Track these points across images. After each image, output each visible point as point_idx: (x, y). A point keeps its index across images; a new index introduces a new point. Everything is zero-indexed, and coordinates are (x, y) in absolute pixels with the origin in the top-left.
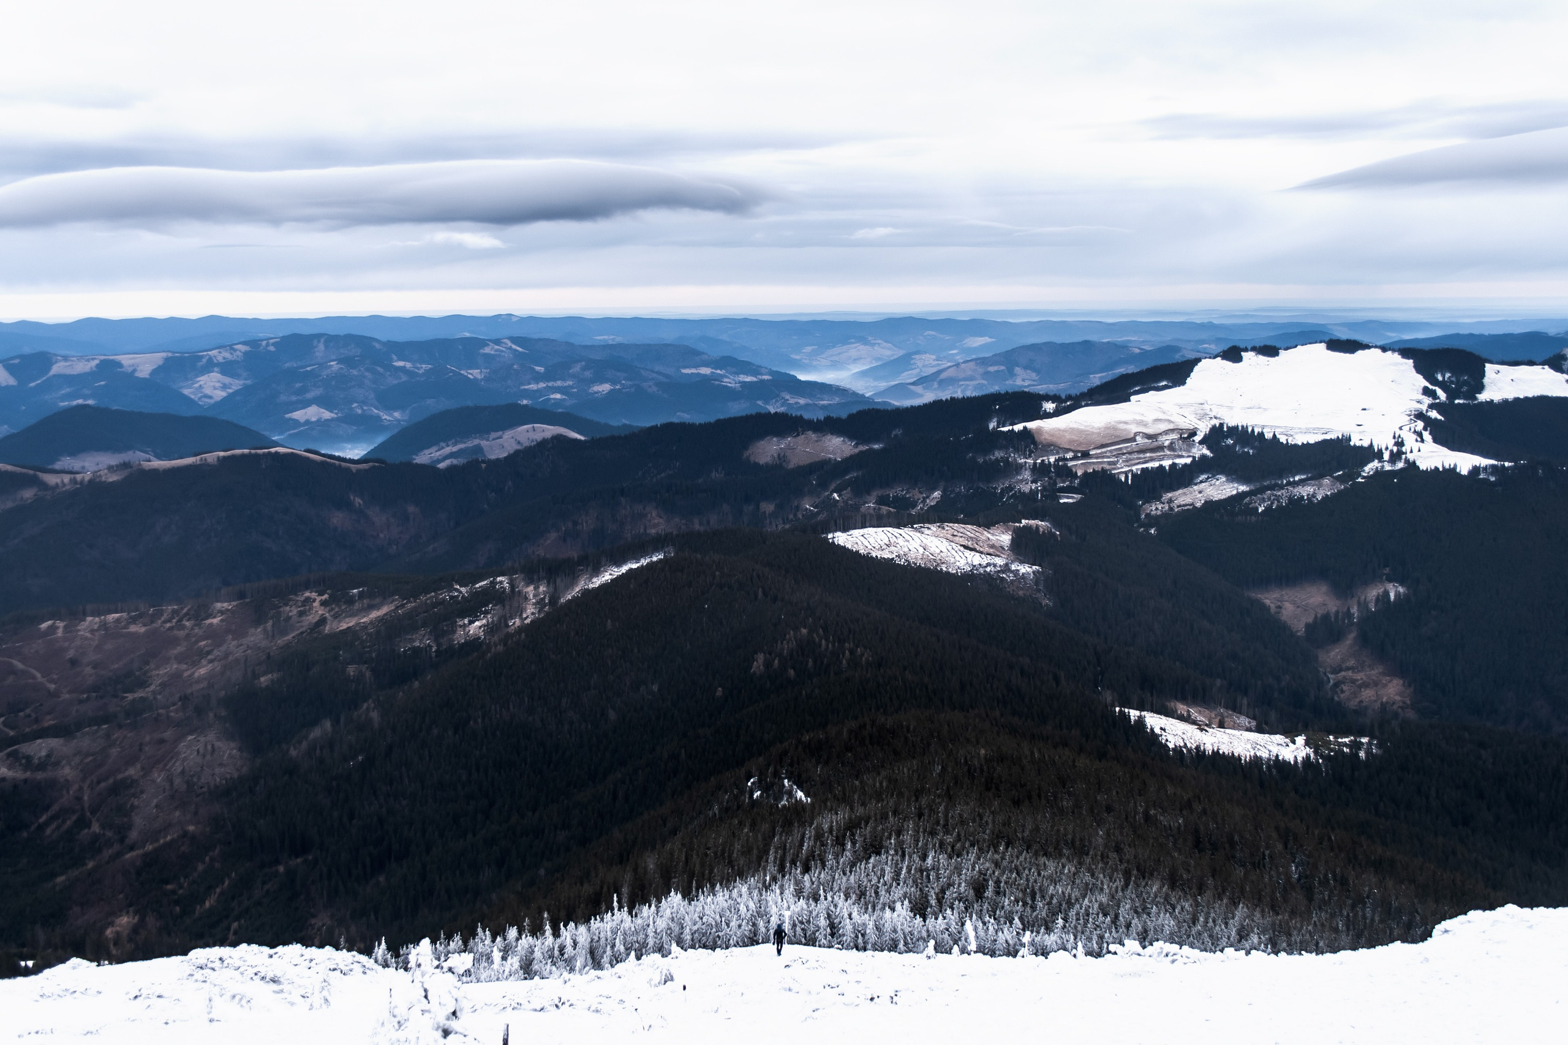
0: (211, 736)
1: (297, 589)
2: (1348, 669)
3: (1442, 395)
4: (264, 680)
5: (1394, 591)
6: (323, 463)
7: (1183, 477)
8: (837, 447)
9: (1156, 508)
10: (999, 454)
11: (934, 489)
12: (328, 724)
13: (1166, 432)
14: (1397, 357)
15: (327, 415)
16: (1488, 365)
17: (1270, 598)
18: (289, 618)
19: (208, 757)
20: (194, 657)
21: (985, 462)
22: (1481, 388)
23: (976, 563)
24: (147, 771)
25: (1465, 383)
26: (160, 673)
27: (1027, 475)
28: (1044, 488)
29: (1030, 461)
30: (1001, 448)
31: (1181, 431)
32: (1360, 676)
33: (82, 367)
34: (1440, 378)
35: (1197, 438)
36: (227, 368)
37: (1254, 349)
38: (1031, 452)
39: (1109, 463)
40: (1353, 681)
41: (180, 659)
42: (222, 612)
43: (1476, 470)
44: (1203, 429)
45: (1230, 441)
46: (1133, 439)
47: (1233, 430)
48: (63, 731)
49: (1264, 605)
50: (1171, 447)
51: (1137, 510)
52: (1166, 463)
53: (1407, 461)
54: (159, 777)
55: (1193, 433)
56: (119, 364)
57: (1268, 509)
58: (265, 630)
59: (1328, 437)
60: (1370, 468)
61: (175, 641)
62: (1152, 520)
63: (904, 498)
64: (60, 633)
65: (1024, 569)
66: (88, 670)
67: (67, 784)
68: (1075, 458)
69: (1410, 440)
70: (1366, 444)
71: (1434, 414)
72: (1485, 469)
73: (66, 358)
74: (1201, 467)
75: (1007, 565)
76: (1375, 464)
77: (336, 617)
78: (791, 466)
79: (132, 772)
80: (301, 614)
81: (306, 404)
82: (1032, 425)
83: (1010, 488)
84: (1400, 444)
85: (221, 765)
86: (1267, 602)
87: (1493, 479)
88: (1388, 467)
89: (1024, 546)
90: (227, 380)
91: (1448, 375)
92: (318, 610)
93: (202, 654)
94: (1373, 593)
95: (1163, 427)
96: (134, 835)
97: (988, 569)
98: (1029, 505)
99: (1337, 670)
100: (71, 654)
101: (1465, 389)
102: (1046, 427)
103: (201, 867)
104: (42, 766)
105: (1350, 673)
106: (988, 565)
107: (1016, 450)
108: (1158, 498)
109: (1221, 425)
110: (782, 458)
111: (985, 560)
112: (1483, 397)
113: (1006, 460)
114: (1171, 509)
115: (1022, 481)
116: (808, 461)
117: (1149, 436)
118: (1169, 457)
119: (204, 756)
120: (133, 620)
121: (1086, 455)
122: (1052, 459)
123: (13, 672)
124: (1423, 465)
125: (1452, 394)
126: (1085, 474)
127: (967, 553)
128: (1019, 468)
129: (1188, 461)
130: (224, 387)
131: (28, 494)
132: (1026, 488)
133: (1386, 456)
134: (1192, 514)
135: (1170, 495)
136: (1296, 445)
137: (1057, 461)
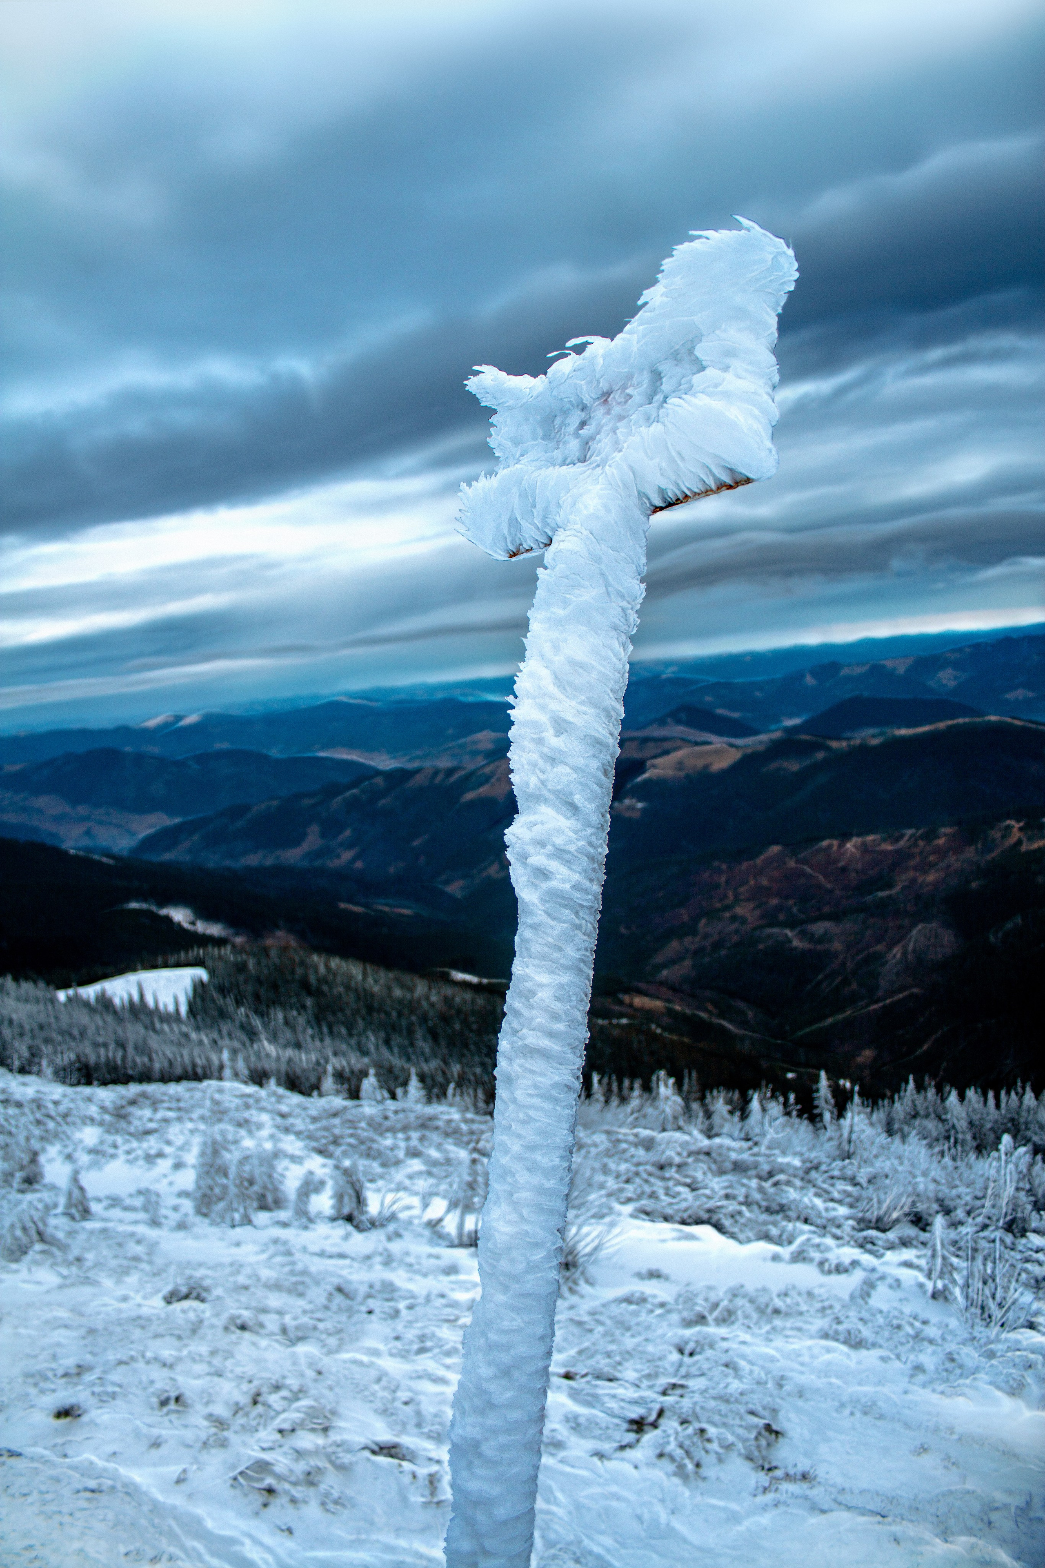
0: (934, 925)
1: (1000, 818)
4: (974, 885)
6: (1024, 728)
12: (1019, 920)
15: (1030, 694)
18: (994, 840)
19: (933, 940)
20: (925, 867)
24: (890, 948)
26: (902, 880)
33: (859, 670)
36: (957, 665)
41: (915, 868)
42: (945, 835)
48: (835, 917)
54: (897, 951)
56: (884, 667)
58: (977, 849)
61: (911, 856)
64: (835, 848)
66: (853, 875)
67: (836, 954)
73: (849, 665)
77: (1030, 839)
79: (879, 947)
80: (1004, 837)
81: (1014, 688)
85: (942, 946)
90: (957, 673)
92: (1016, 835)
93: (931, 865)
96: (880, 993)
100: (841, 864)
103: (921, 1020)
104: (820, 941)
119: (929, 939)
120: (884, 840)
123: (805, 874)
130: (956, 678)
131: (820, 755)
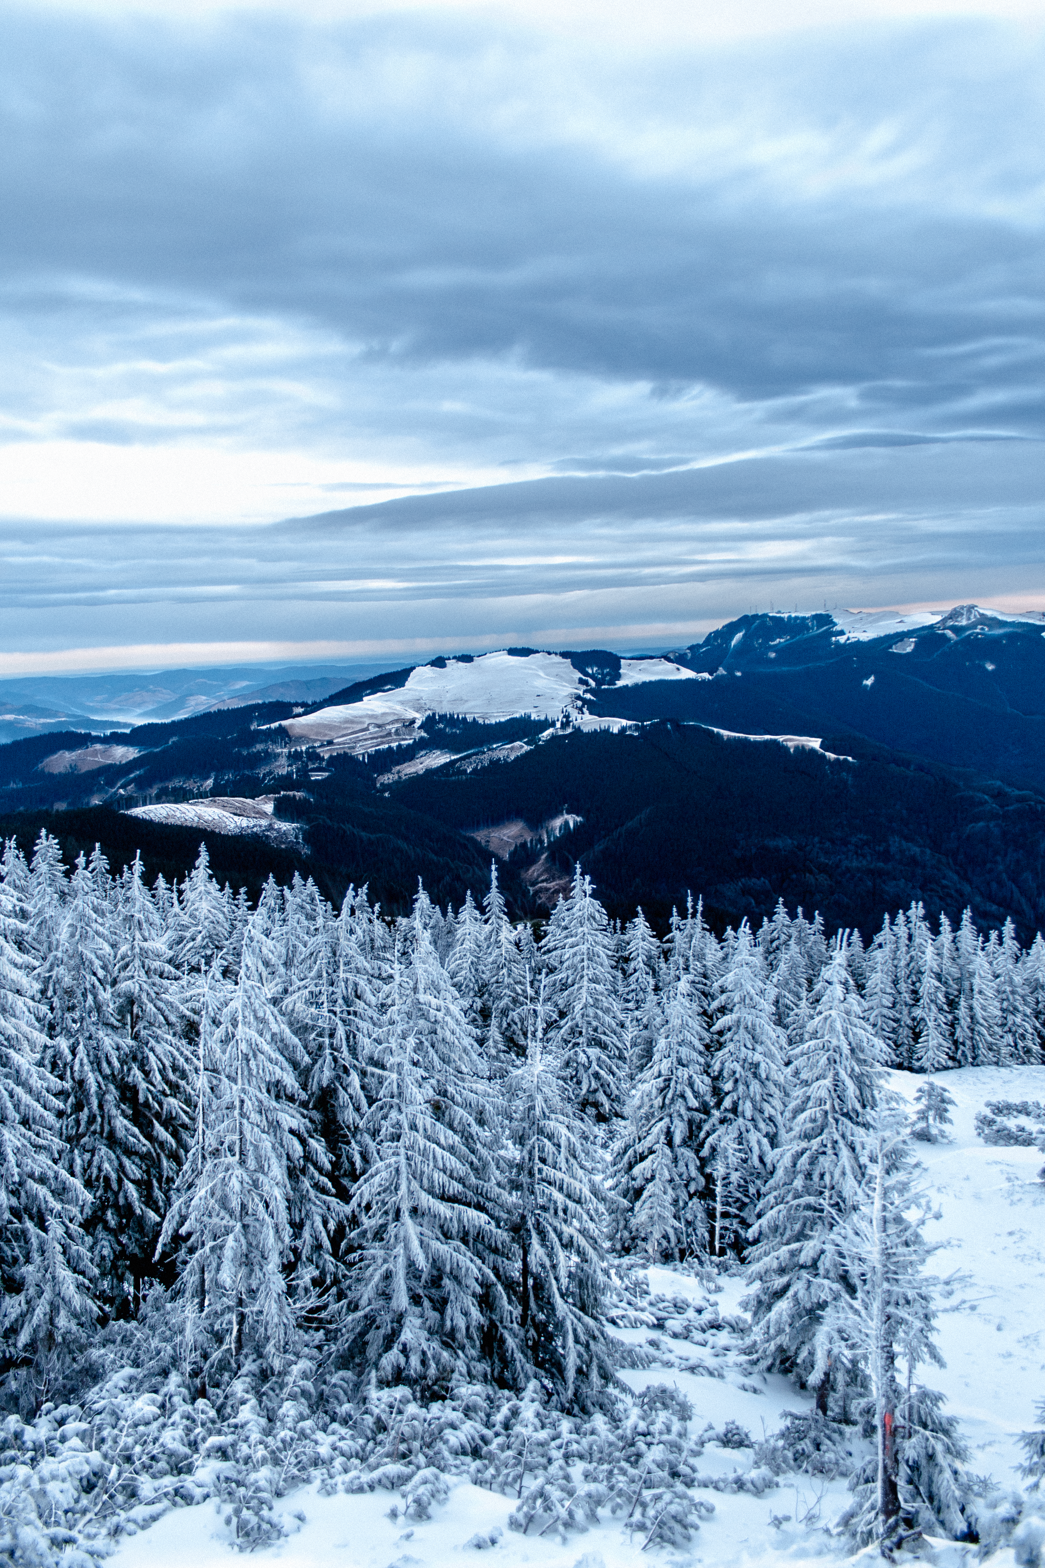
2: (543, 881)
3: (593, 683)
5: (572, 820)
7: (407, 754)
8: (123, 754)
9: (387, 778)
10: (260, 747)
11: (208, 778)
13: (392, 722)
14: (559, 659)
16: (622, 661)
17: (480, 836)
21: (248, 754)
22: (618, 677)
23: (244, 825)
25: (608, 674)
27: (283, 761)
28: (298, 770)
29: (286, 750)
30: (261, 742)
31: (403, 721)
32: (552, 885)
34: (590, 671)
35: (417, 725)
37: (454, 658)
38: (286, 743)
39: (349, 748)
40: (547, 889)
43: (623, 730)
44: (420, 718)
45: (441, 726)
46: (366, 729)
47: (443, 717)
49: (476, 840)
50: (397, 732)
51: (374, 781)
52: (394, 745)
53: (574, 727)
55: (413, 722)
57: (475, 770)
59: (515, 716)
60: (546, 734)
62: (386, 787)
63: (181, 788)
65: (285, 826)
68: (322, 746)
69: (574, 714)
70: (543, 718)
71: (588, 696)
72: (630, 727)
74: (421, 745)
75: (270, 825)
76: (551, 730)
78: (83, 771)
82: (285, 723)
83: (270, 773)
84: (567, 717)
86: (479, 839)
87: (636, 734)
88: (560, 733)
89: (283, 810)
91: (595, 669)
94: (558, 822)
95: (390, 718)
97: (255, 829)
98: (286, 782)
99: (533, 884)
101: (608, 678)
102: (299, 723)
105: (545, 884)
106: (255, 826)
107: (274, 742)
108: (389, 771)
109: (434, 714)
110: (73, 767)
111: (252, 822)
112: (620, 683)
113: (266, 752)
114: (400, 778)
115: (279, 766)
116: (95, 767)
117: (379, 726)
118: (395, 741)
121: (330, 743)
122: (304, 748)
124: (586, 729)
125: (599, 683)
126: (331, 757)
127: (236, 818)
128: (277, 756)
129: (411, 742)
132: (284, 771)
133: (558, 725)
134: (416, 780)
135: (398, 768)
136: (491, 725)
137: (308, 749)
